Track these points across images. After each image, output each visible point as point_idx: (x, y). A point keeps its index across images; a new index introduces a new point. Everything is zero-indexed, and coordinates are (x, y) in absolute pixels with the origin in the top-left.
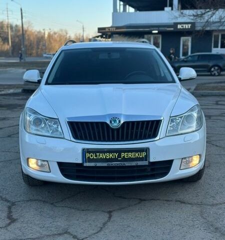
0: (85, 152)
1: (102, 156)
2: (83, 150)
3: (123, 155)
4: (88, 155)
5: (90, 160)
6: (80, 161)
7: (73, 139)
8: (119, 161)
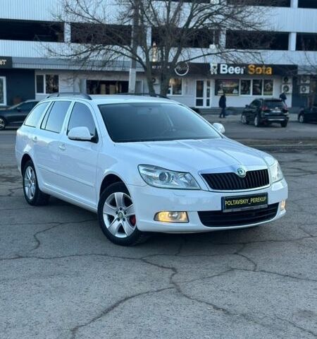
0: (223, 199)
1: (237, 202)
2: (222, 198)
3: (252, 200)
4: (226, 202)
5: (228, 207)
6: (219, 209)
7: (211, 190)
8: (249, 205)
